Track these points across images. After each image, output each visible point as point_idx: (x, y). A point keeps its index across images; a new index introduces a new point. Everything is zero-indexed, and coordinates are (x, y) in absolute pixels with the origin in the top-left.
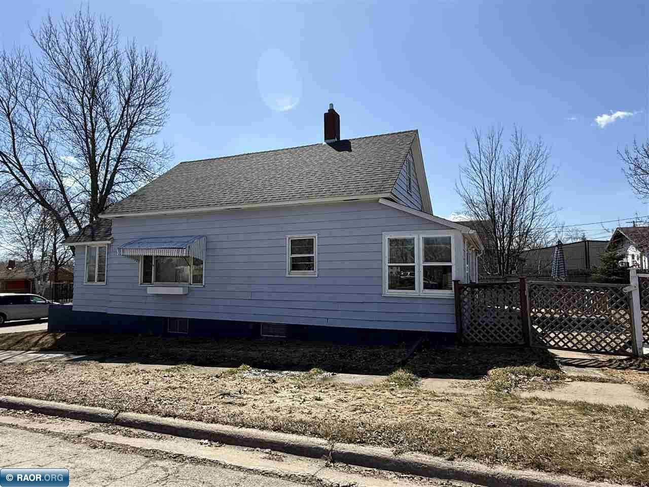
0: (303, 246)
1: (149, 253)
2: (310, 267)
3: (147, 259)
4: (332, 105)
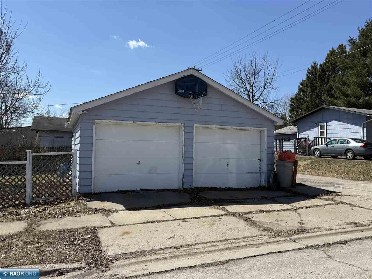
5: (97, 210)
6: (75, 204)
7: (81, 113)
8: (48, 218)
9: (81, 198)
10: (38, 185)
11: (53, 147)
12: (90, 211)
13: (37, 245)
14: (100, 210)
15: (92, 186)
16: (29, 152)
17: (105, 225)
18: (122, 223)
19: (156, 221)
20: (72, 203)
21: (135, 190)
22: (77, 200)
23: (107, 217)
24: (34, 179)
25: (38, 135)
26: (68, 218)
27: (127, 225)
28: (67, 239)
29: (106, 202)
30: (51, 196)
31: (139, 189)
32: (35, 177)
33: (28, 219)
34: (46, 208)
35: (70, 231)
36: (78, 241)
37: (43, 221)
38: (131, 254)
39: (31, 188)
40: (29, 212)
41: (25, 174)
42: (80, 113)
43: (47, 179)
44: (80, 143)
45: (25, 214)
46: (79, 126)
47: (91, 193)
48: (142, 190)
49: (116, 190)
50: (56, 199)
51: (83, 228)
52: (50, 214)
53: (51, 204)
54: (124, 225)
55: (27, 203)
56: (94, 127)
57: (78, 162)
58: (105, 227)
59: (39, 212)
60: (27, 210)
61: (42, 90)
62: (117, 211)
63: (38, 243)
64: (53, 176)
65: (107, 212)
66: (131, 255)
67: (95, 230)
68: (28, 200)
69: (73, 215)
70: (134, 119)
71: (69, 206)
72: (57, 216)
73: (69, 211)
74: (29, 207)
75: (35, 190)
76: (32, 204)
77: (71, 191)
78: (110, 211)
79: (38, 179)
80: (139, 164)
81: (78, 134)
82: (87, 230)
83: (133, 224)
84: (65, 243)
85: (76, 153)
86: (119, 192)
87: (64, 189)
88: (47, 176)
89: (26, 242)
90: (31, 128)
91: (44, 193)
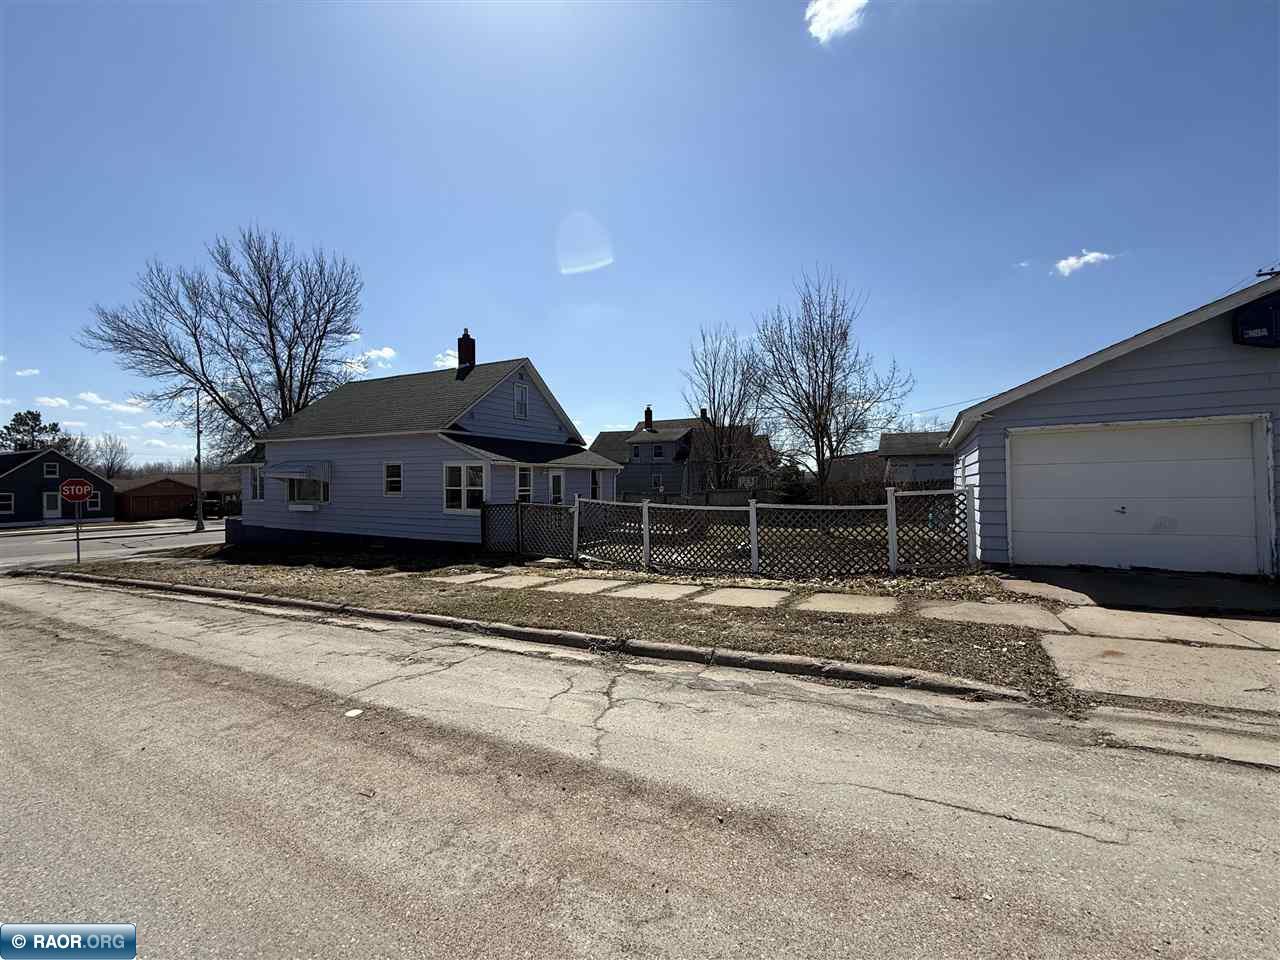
0: (394, 471)
1: (293, 476)
2: (399, 489)
3: (292, 481)
4: (466, 330)
5: (1025, 597)
6: (977, 581)
7: (980, 419)
8: (933, 599)
9: (988, 572)
10: (906, 543)
11: (917, 483)
12: (1011, 597)
13: (925, 640)
14: (1033, 597)
15: (1010, 551)
16: (891, 490)
17: (1053, 629)
18: (1096, 632)
19: (1197, 642)
20: (973, 579)
21: (1116, 567)
22: (981, 574)
23: (1055, 614)
24: (901, 534)
25: (889, 463)
26: (969, 603)
27: (1109, 637)
28: (980, 641)
29: (1044, 584)
30: (931, 563)
31: (1126, 565)
32: (901, 529)
33: (897, 594)
34: (924, 581)
35: (981, 627)
36: (1002, 647)
37: (923, 603)
38: (1137, 699)
39: (896, 547)
40: (898, 585)
41: (886, 525)
42: (976, 420)
43: (911, 534)
44: (979, 473)
45: (893, 587)
46: (976, 442)
47: (1008, 564)
48: (1134, 569)
49: (1065, 564)
50: (939, 568)
51: (1007, 626)
52: (934, 591)
53: (932, 576)
54: (1101, 636)
55: (892, 569)
56: (1007, 441)
57: (977, 507)
58: (1055, 632)
59: (915, 586)
60: (895, 582)
61: (899, 391)
62: (1076, 606)
63: (927, 637)
64: (921, 529)
65: (1054, 605)
66: (1138, 702)
67: (1033, 635)
68: (892, 564)
69: (977, 601)
70: (1105, 418)
71: (966, 582)
72: (945, 597)
73: (969, 592)
74: (894, 578)
75: (902, 551)
76: (899, 573)
77: (966, 557)
78: (1056, 602)
79: (906, 534)
80: (1124, 513)
81: (975, 456)
82: (1015, 631)
83: (1127, 638)
84: (975, 646)
85: (973, 491)
86: (1071, 567)
87: (953, 552)
88: (911, 530)
89: (907, 632)
90: (877, 454)
91: (917, 556)
